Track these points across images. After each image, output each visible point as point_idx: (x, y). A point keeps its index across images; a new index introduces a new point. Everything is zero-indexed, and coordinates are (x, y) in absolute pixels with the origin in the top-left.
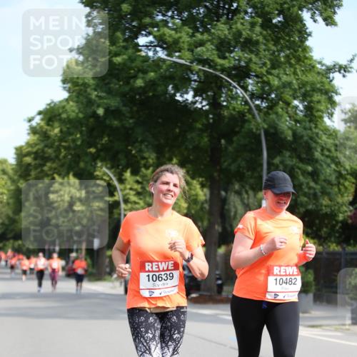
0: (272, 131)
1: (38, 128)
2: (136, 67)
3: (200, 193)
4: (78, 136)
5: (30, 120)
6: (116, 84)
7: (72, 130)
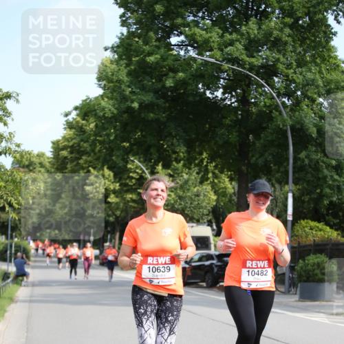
0: (298, 126)
1: (74, 122)
2: (168, 65)
3: (229, 186)
4: (112, 131)
5: (66, 115)
6: (148, 82)
7: (106, 126)
